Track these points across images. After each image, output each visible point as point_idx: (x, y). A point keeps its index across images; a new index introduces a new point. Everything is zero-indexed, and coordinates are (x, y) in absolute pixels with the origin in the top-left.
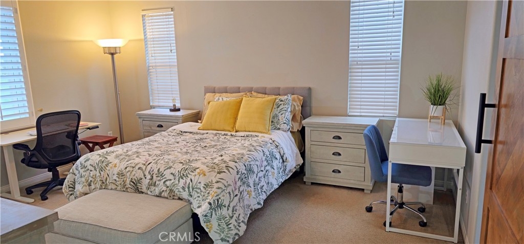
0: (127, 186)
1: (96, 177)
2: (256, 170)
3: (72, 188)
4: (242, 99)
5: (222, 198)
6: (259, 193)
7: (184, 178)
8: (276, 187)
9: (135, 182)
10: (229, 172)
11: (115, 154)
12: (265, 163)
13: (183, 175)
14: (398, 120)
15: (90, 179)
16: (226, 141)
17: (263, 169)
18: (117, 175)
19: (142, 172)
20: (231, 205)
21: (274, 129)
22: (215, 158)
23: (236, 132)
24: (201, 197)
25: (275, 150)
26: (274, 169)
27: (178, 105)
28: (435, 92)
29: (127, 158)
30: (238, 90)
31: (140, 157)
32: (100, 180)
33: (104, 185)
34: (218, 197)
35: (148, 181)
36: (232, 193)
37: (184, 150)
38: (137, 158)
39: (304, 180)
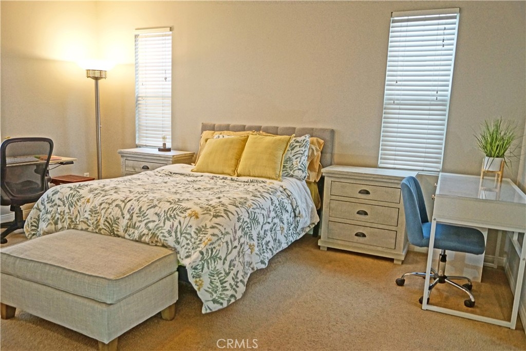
0: (100, 227)
1: (64, 214)
2: (261, 220)
3: (35, 226)
4: (248, 137)
5: (218, 248)
6: (263, 250)
7: (172, 220)
8: (284, 246)
9: (110, 222)
10: (228, 217)
11: (89, 188)
12: (273, 214)
13: (171, 216)
14: (442, 175)
15: (58, 216)
16: (225, 185)
17: (270, 220)
18: (90, 213)
19: (120, 210)
20: (228, 258)
21: (286, 176)
22: (211, 200)
23: (238, 176)
24: (191, 244)
25: (286, 201)
26: (283, 223)
27: (169, 146)
28: (492, 140)
29: (103, 193)
30: (243, 128)
31: (119, 193)
32: (69, 218)
33: (73, 225)
34: (212, 246)
35: (127, 221)
36: (230, 243)
37: (174, 190)
38: (116, 194)
39: (319, 244)
